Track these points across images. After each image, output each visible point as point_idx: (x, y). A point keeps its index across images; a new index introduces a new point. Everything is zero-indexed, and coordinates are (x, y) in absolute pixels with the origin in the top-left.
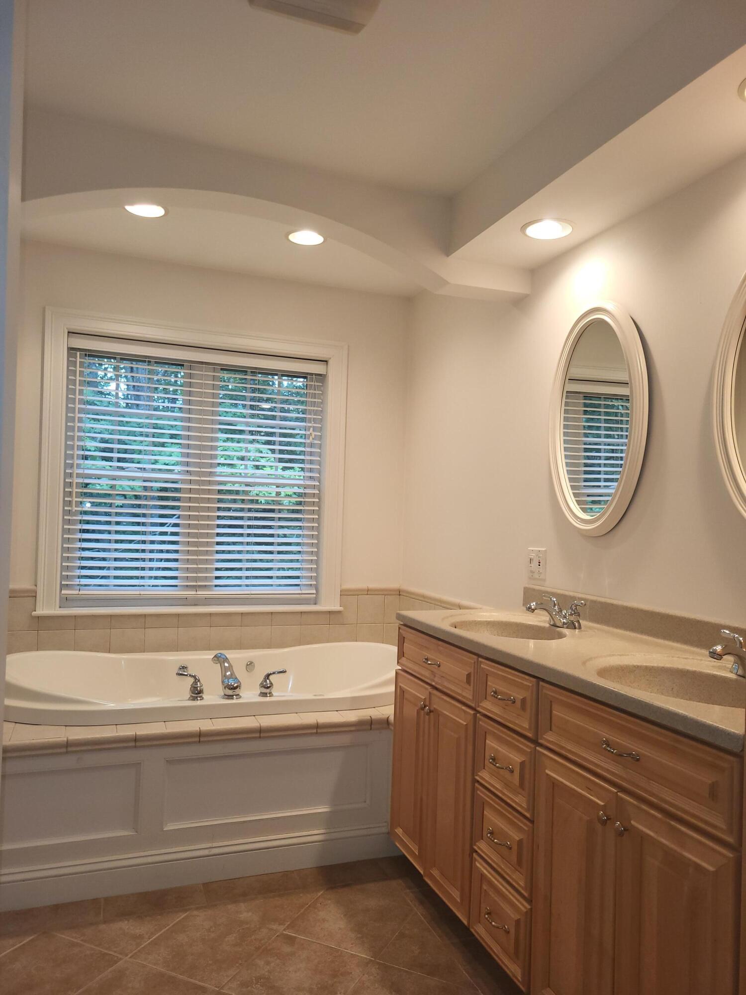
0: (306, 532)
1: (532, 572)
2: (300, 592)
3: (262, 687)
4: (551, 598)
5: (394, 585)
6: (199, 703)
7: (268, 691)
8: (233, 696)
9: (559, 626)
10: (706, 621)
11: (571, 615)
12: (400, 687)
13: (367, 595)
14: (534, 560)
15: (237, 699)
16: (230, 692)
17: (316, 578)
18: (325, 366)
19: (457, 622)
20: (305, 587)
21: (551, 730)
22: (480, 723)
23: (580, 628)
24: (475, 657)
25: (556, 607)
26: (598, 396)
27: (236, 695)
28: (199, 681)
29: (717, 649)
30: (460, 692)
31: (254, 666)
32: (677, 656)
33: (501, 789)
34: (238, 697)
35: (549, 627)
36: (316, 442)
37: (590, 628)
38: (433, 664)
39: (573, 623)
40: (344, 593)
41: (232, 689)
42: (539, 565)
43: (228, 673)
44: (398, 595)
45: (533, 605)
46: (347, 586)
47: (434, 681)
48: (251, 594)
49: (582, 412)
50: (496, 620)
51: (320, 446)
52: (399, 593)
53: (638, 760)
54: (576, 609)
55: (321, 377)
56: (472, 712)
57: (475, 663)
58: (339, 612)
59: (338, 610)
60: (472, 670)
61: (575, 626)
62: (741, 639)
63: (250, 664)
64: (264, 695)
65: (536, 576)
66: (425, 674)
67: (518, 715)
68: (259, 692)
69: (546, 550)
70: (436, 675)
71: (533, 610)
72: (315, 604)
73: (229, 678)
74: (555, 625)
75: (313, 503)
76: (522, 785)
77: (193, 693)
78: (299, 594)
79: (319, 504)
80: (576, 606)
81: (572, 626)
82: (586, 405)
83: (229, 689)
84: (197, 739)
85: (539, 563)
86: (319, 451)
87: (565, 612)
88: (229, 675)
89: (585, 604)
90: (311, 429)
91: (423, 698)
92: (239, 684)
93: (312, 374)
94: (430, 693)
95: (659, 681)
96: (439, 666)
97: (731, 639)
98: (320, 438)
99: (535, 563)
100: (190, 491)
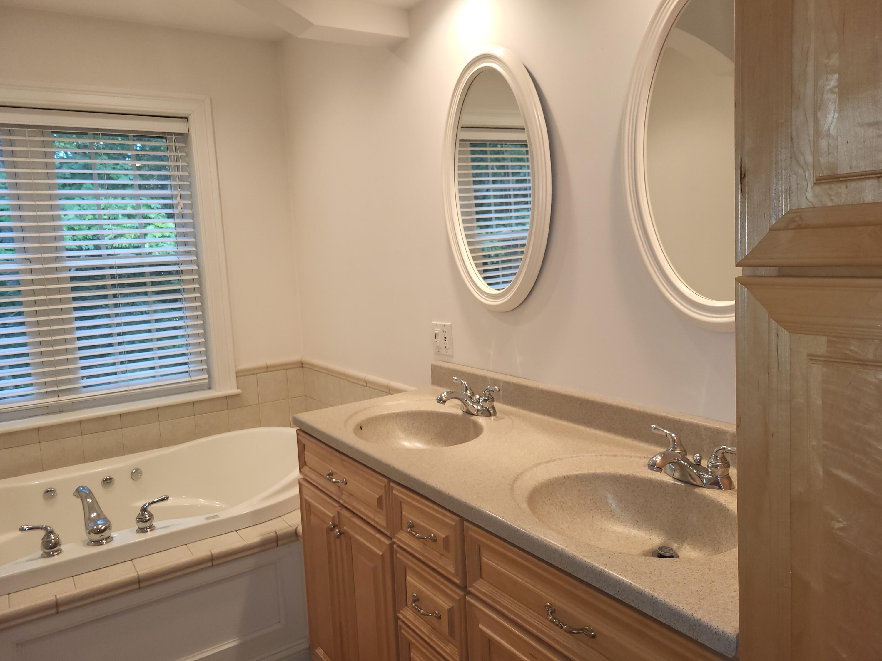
0: (188, 314)
1: (439, 348)
2: (189, 379)
3: (139, 522)
4: (461, 382)
5: (295, 357)
6: (56, 559)
7: (148, 524)
8: (102, 540)
9: (474, 414)
10: (630, 408)
11: (485, 401)
12: (305, 499)
13: (267, 372)
14: (439, 335)
15: (107, 543)
16: (97, 537)
17: (207, 362)
18: (186, 124)
19: (363, 421)
20: (193, 373)
21: (481, 577)
22: (398, 555)
23: (495, 414)
24: (386, 480)
25: (468, 391)
26: (483, 143)
27: (106, 539)
28: (52, 532)
29: (657, 459)
30: (373, 517)
31: (141, 473)
32: (605, 454)
33: (428, 634)
34: (108, 540)
35: (462, 415)
36: (186, 211)
37: (505, 413)
38: (339, 482)
39: (488, 410)
40: (240, 374)
41: (99, 533)
42: (445, 341)
43: (94, 515)
44: (299, 367)
45: (445, 395)
46: (244, 365)
47: (341, 499)
48: (130, 390)
49: (470, 160)
50: (405, 410)
51: (192, 216)
52: (301, 365)
53: (594, 637)
54: (490, 394)
55: (183, 137)
56: (387, 542)
57: (385, 486)
58: (237, 395)
59: (236, 393)
60: (382, 492)
61: (489, 411)
62: (673, 435)
63: (135, 472)
64: (142, 530)
65: (444, 352)
66: (332, 489)
67: (442, 555)
68: (137, 528)
69: (451, 325)
70: (344, 492)
71: (444, 402)
72: (210, 388)
73: (95, 520)
74: (468, 413)
75: (193, 281)
76: (452, 633)
77: (46, 548)
78: (189, 381)
79: (200, 281)
80: (489, 391)
81: (488, 413)
82: (473, 152)
83: (95, 533)
84: (53, 611)
85: (445, 338)
86: (192, 221)
87: (478, 397)
88: (94, 517)
89: (499, 390)
90: (179, 197)
91: (332, 516)
92: (108, 524)
93: (170, 134)
94: (338, 513)
95: (591, 490)
96: (346, 484)
97: (664, 436)
98: (191, 206)
99: (440, 339)
100: (33, 282)
